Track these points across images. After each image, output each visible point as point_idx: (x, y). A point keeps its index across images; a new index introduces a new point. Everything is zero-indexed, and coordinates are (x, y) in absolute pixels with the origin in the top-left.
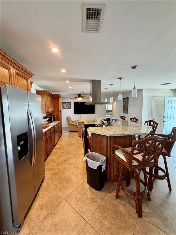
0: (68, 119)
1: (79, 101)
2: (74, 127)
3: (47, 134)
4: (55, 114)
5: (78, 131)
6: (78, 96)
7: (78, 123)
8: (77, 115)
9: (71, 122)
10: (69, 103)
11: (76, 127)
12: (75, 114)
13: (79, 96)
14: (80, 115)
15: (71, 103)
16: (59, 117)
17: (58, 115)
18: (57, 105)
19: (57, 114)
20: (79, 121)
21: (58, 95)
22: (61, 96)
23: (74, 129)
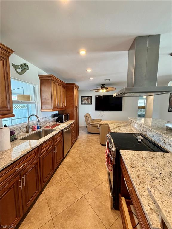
0: (87, 117)
1: (102, 95)
2: (94, 128)
3: (55, 139)
4: (69, 111)
5: (99, 134)
6: (101, 87)
7: (100, 125)
8: (98, 112)
9: (90, 122)
10: (89, 98)
11: (96, 128)
12: (96, 110)
13: (103, 86)
14: (102, 112)
15: (91, 97)
16: (74, 115)
17: (72, 113)
18: (72, 98)
19: (72, 111)
20: (101, 123)
21: (74, 84)
22: (78, 87)
23: (95, 130)
